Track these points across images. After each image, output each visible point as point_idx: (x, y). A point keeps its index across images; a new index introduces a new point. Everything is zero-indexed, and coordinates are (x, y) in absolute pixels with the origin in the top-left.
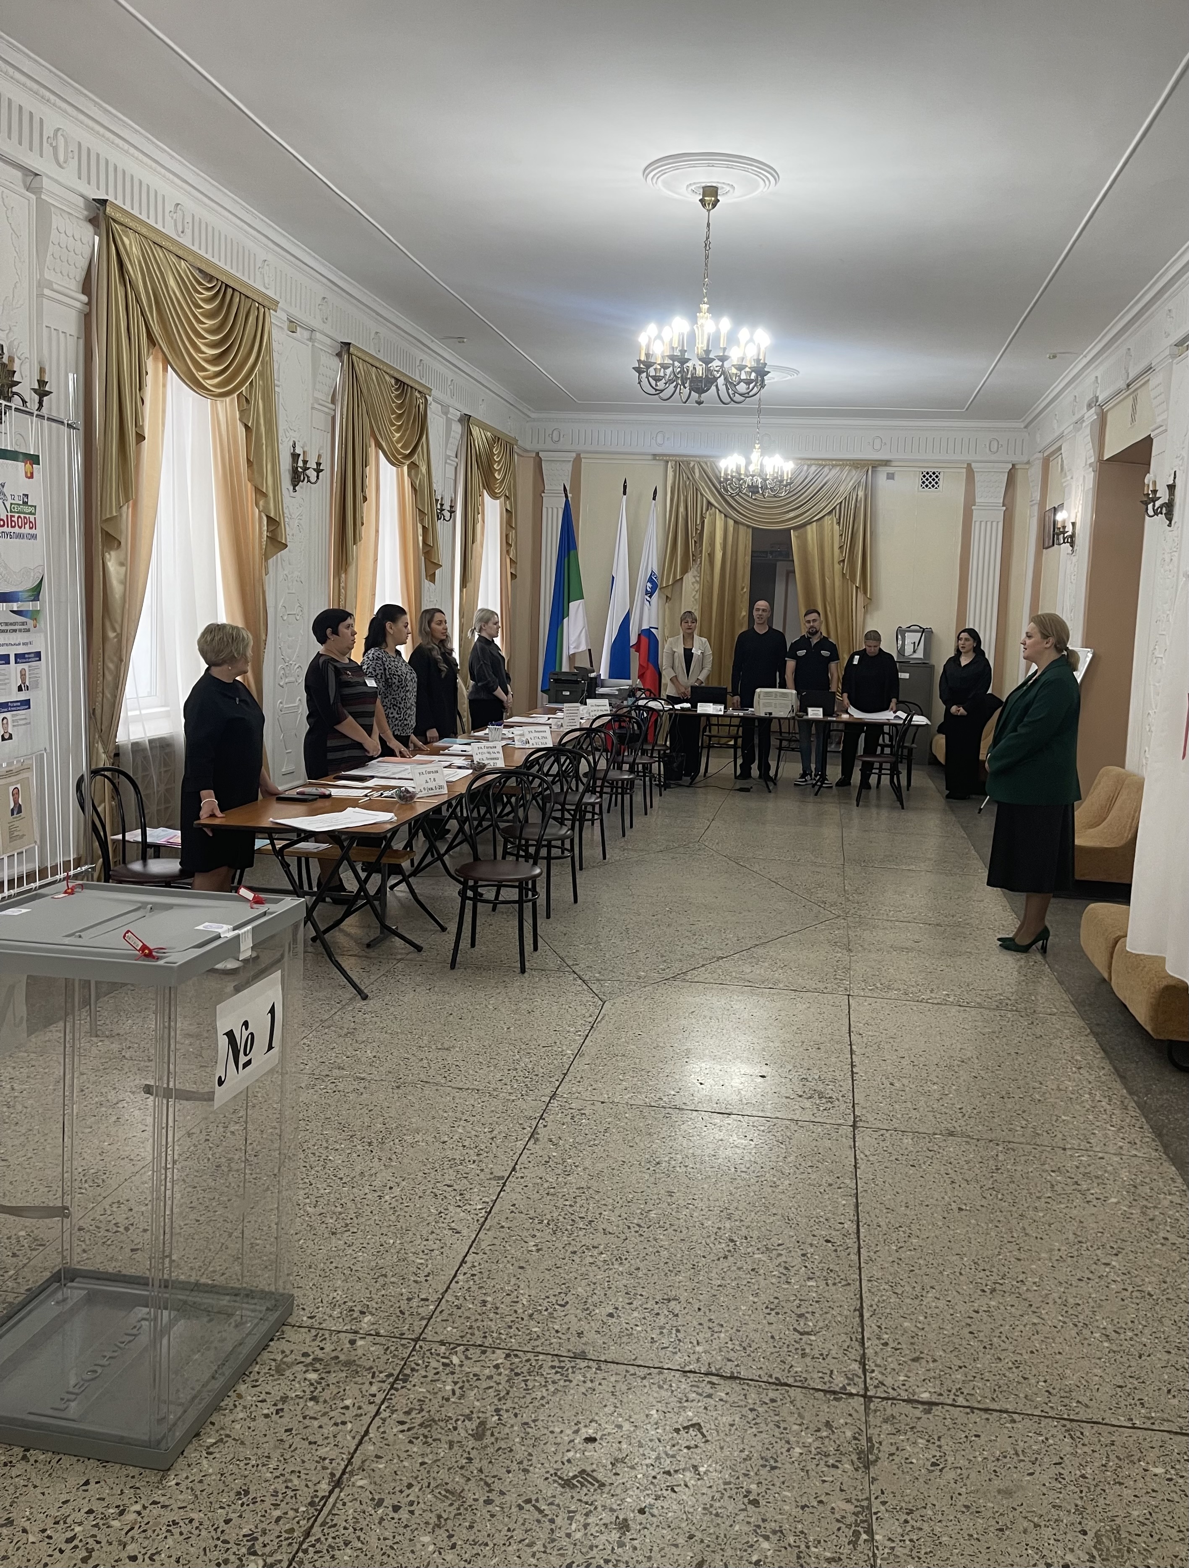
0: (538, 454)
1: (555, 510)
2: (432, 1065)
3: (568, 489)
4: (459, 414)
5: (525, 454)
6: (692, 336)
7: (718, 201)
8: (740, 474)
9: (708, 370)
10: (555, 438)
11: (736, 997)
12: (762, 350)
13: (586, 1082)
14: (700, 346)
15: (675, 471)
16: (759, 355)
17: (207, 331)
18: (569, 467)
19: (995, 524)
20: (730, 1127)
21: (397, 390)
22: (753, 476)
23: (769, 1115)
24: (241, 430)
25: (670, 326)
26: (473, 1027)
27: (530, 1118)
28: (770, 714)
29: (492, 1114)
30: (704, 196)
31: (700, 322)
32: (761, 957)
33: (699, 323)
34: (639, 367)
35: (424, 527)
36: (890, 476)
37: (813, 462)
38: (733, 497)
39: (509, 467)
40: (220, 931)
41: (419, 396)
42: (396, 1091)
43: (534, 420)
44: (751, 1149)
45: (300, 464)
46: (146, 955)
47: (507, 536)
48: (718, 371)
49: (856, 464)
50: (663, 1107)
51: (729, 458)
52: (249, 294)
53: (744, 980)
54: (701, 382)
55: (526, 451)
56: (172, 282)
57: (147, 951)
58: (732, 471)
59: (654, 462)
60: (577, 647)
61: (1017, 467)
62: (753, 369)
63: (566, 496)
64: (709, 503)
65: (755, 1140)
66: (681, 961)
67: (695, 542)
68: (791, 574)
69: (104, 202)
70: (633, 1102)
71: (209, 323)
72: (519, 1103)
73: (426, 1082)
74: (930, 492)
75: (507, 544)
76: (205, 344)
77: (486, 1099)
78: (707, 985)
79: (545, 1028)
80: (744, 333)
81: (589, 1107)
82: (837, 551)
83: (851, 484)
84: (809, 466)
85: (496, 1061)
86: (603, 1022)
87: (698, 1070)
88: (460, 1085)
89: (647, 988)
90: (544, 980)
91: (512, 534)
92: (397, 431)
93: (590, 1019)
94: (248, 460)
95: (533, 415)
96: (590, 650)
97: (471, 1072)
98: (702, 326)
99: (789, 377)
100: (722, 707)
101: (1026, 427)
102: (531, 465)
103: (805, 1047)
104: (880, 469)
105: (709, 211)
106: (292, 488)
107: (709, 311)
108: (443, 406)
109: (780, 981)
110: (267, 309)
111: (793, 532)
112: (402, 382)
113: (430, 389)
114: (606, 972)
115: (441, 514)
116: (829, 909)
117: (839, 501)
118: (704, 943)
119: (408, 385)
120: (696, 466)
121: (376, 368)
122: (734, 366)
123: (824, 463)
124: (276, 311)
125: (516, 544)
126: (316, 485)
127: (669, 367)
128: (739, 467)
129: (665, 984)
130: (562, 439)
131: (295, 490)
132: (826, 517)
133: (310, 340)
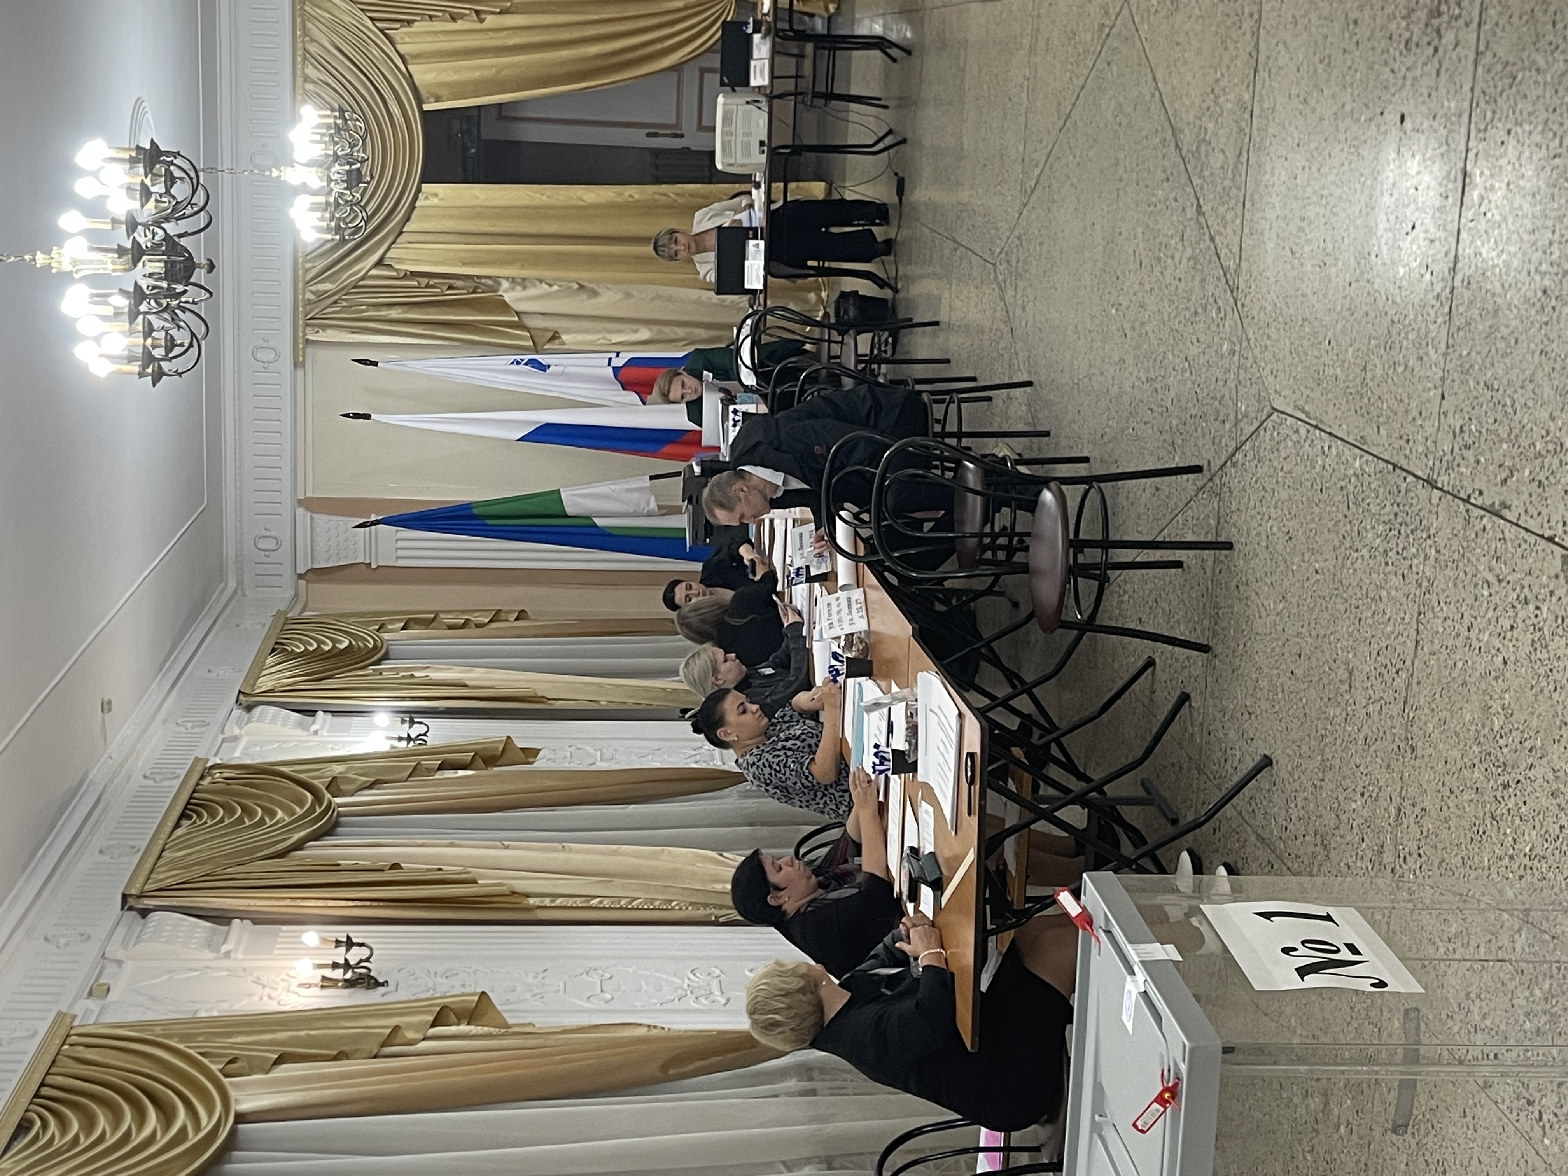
0: (301, 576)
1: (400, 544)
2: (1377, 696)
3: (361, 521)
4: (236, 713)
5: (302, 598)
6: (93, 280)
8: (328, 204)
9: (154, 249)
10: (271, 544)
11: (1267, 177)
12: (114, 154)
13: (1409, 429)
14: (110, 267)
15: (324, 327)
17: (116, 1126)
18: (322, 519)
20: (1487, 172)
21: (200, 816)
22: (330, 180)
23: (1466, 105)
25: (77, 319)
26: (1314, 633)
27: (1467, 521)
28: (762, 143)
29: (1461, 585)
31: (67, 267)
32: (1198, 135)
34: (152, 375)
35: (441, 768)
37: (299, 72)
38: (370, 218)
39: (325, 624)
40: (1135, 993)
41: (209, 779)
42: (1419, 752)
43: (240, 583)
44: (1524, 131)
45: (339, 974)
46: (1173, 1097)
47: (450, 628)
48: (154, 234)
50: (1452, 292)
51: (298, 225)
52: (48, 1060)
53: (1238, 161)
54: (173, 263)
55: (296, 596)
57: (1167, 1095)
58: (322, 219)
59: (308, 365)
62: (149, 169)
63: (376, 523)
64: (379, 263)
65: (1509, 126)
66: (1203, 280)
67: (450, 287)
68: (504, 112)
70: (1443, 346)
71: (103, 1123)
72: (1441, 541)
73: (1405, 703)
77: (1434, 598)
78: (1246, 230)
79: (1316, 510)
80: (84, 188)
81: (1451, 421)
82: (460, 25)
84: (306, 79)
85: (1372, 587)
86: (1307, 408)
87: (1390, 235)
88: (1411, 645)
89: (1251, 335)
90: (1235, 517)
92: (273, 814)
93: (1303, 431)
94: (336, 1058)
95: (232, 584)
97: (1389, 629)
98: (74, 262)
99: (149, 116)
100: (752, 243)
102: (321, 588)
103: (1352, 47)
106: (381, 990)
107: (47, 251)
108: (223, 741)
109: (1240, 100)
110: (72, 1032)
111: (426, 107)
112: (185, 808)
113: (197, 760)
114: (1223, 411)
115: (417, 739)
116: (1113, 18)
117: (369, 23)
118: (1173, 242)
119: (191, 797)
120: (313, 288)
121: (163, 850)
122: (142, 206)
123: (300, 52)
124: (74, 1017)
125: (464, 612)
126: (372, 946)
127: (150, 322)
128: (314, 207)
129: (1243, 305)
130: (273, 533)
131: (385, 984)
132: (399, 47)
133: (120, 963)
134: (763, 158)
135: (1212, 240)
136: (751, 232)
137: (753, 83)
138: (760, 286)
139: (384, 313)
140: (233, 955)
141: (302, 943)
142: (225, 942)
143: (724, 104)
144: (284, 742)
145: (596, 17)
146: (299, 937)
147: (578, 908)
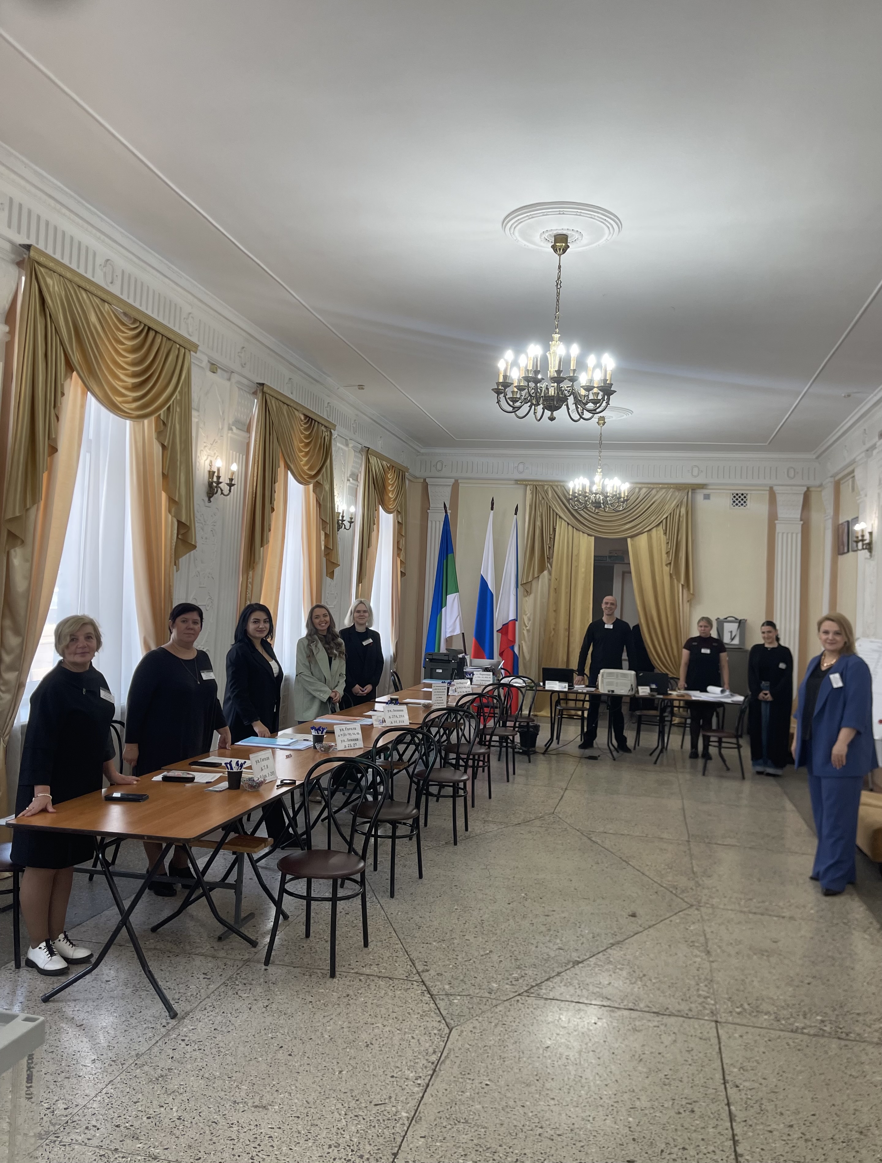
0: (425, 480)
1: (437, 522)
3: (448, 506)
4: (360, 446)
5: (414, 480)
6: (545, 360)
7: (569, 247)
8: (586, 492)
9: (559, 389)
10: (439, 467)
12: (609, 372)
14: (552, 368)
15: (532, 493)
16: (606, 375)
17: (129, 363)
18: (449, 490)
19: (794, 535)
21: (305, 424)
22: (596, 494)
24: (157, 449)
25: (526, 352)
26: (301, 1069)
28: (613, 691)
30: (555, 242)
31: (552, 348)
32: (619, 963)
33: (552, 351)
34: (498, 389)
35: (326, 534)
36: (707, 497)
37: (643, 486)
38: (579, 513)
39: (401, 489)
41: (324, 429)
43: (423, 454)
45: (215, 479)
47: (398, 542)
48: (568, 391)
49: (679, 487)
51: (576, 480)
52: (172, 337)
53: (603, 997)
54: (553, 400)
55: (416, 478)
56: (93, 318)
58: (579, 491)
59: (516, 486)
60: (453, 631)
61: (811, 489)
62: (601, 389)
63: (446, 512)
64: (560, 517)
66: (535, 967)
67: (549, 547)
68: (626, 574)
69: (28, 247)
71: (131, 357)
74: (739, 510)
75: (399, 548)
76: (127, 375)
78: (562, 1004)
79: (381, 1072)
80: (591, 360)
82: (664, 556)
83: (674, 503)
84: (640, 489)
86: (448, 1061)
89: (499, 1008)
91: (402, 542)
92: (304, 456)
93: (433, 1058)
94: (163, 474)
95: (422, 451)
96: (463, 634)
98: (554, 352)
99: (625, 416)
100: (567, 685)
101: (817, 458)
102: (419, 488)
103: (677, 1108)
104: (698, 491)
105: (560, 255)
106: (206, 499)
107: (560, 339)
108: (346, 440)
109: (640, 1000)
110: (187, 351)
111: (629, 540)
112: (310, 418)
113: (335, 426)
114: (456, 983)
115: (342, 524)
116: (681, 896)
117: (665, 516)
118: (558, 941)
119: (315, 421)
120: (549, 489)
121: (288, 405)
122: (582, 387)
123: (652, 486)
124: (196, 353)
125: (405, 549)
126: (228, 497)
127: (525, 389)
128: (584, 488)
129: (518, 1001)
130: (444, 469)
131: (210, 501)
132: (655, 529)
133: (229, 379)
134: (606, 692)
135: (559, 974)
136: (571, 686)
137: (640, 688)
138: (547, 688)
139: (539, 519)
140: (230, 432)
141: (232, 463)
142: (237, 428)
143: (631, 674)
144: (344, 466)
145: (669, 616)
146: (236, 462)
147: (246, 594)
